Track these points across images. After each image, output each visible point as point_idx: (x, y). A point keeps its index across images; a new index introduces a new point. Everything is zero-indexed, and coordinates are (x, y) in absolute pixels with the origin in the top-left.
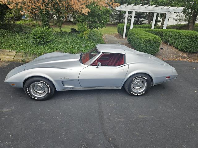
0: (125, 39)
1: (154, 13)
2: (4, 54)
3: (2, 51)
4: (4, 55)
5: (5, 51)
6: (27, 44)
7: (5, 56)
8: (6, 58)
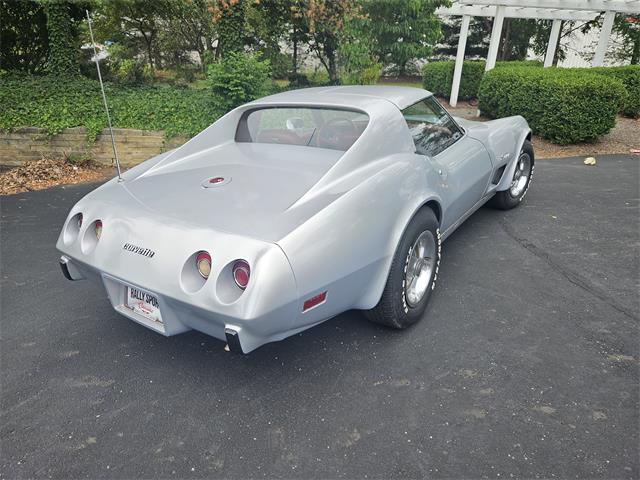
0: (457, 108)
1: (552, 21)
2: (125, 142)
3: (121, 133)
4: (126, 146)
5: (129, 133)
6: (191, 111)
7: (129, 150)
8: (130, 157)
